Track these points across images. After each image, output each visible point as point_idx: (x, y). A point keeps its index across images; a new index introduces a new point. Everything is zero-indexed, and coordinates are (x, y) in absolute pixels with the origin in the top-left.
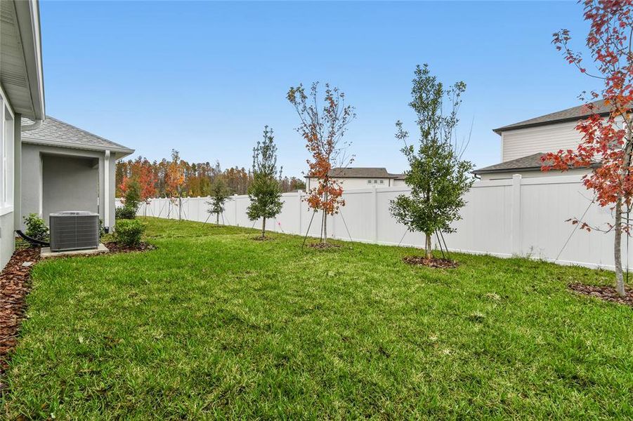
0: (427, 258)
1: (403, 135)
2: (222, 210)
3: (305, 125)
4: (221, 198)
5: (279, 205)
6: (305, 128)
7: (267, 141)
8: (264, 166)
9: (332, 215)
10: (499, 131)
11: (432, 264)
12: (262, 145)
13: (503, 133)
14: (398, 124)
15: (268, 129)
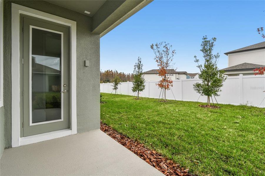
0: (208, 105)
1: (197, 61)
2: (117, 88)
3: (157, 57)
4: (117, 84)
5: (144, 86)
6: (156, 58)
7: (139, 63)
8: (138, 72)
9: (168, 90)
10: (227, 54)
11: (211, 107)
12: (137, 64)
13: (228, 55)
14: (195, 57)
15: (139, 58)
